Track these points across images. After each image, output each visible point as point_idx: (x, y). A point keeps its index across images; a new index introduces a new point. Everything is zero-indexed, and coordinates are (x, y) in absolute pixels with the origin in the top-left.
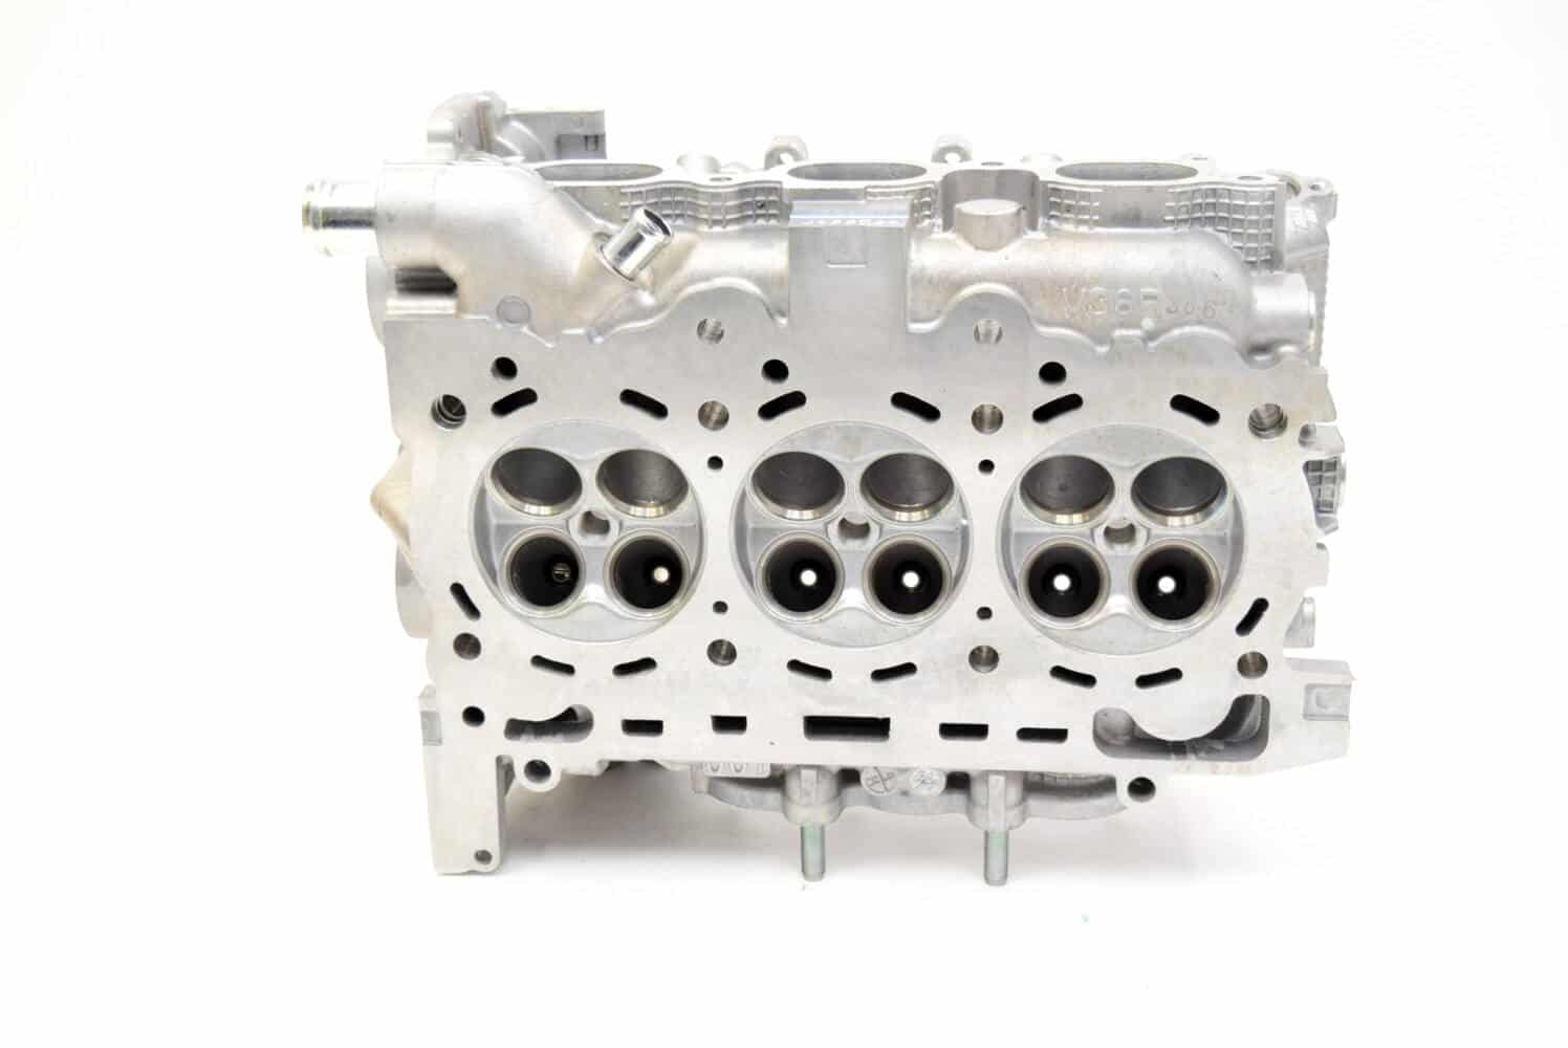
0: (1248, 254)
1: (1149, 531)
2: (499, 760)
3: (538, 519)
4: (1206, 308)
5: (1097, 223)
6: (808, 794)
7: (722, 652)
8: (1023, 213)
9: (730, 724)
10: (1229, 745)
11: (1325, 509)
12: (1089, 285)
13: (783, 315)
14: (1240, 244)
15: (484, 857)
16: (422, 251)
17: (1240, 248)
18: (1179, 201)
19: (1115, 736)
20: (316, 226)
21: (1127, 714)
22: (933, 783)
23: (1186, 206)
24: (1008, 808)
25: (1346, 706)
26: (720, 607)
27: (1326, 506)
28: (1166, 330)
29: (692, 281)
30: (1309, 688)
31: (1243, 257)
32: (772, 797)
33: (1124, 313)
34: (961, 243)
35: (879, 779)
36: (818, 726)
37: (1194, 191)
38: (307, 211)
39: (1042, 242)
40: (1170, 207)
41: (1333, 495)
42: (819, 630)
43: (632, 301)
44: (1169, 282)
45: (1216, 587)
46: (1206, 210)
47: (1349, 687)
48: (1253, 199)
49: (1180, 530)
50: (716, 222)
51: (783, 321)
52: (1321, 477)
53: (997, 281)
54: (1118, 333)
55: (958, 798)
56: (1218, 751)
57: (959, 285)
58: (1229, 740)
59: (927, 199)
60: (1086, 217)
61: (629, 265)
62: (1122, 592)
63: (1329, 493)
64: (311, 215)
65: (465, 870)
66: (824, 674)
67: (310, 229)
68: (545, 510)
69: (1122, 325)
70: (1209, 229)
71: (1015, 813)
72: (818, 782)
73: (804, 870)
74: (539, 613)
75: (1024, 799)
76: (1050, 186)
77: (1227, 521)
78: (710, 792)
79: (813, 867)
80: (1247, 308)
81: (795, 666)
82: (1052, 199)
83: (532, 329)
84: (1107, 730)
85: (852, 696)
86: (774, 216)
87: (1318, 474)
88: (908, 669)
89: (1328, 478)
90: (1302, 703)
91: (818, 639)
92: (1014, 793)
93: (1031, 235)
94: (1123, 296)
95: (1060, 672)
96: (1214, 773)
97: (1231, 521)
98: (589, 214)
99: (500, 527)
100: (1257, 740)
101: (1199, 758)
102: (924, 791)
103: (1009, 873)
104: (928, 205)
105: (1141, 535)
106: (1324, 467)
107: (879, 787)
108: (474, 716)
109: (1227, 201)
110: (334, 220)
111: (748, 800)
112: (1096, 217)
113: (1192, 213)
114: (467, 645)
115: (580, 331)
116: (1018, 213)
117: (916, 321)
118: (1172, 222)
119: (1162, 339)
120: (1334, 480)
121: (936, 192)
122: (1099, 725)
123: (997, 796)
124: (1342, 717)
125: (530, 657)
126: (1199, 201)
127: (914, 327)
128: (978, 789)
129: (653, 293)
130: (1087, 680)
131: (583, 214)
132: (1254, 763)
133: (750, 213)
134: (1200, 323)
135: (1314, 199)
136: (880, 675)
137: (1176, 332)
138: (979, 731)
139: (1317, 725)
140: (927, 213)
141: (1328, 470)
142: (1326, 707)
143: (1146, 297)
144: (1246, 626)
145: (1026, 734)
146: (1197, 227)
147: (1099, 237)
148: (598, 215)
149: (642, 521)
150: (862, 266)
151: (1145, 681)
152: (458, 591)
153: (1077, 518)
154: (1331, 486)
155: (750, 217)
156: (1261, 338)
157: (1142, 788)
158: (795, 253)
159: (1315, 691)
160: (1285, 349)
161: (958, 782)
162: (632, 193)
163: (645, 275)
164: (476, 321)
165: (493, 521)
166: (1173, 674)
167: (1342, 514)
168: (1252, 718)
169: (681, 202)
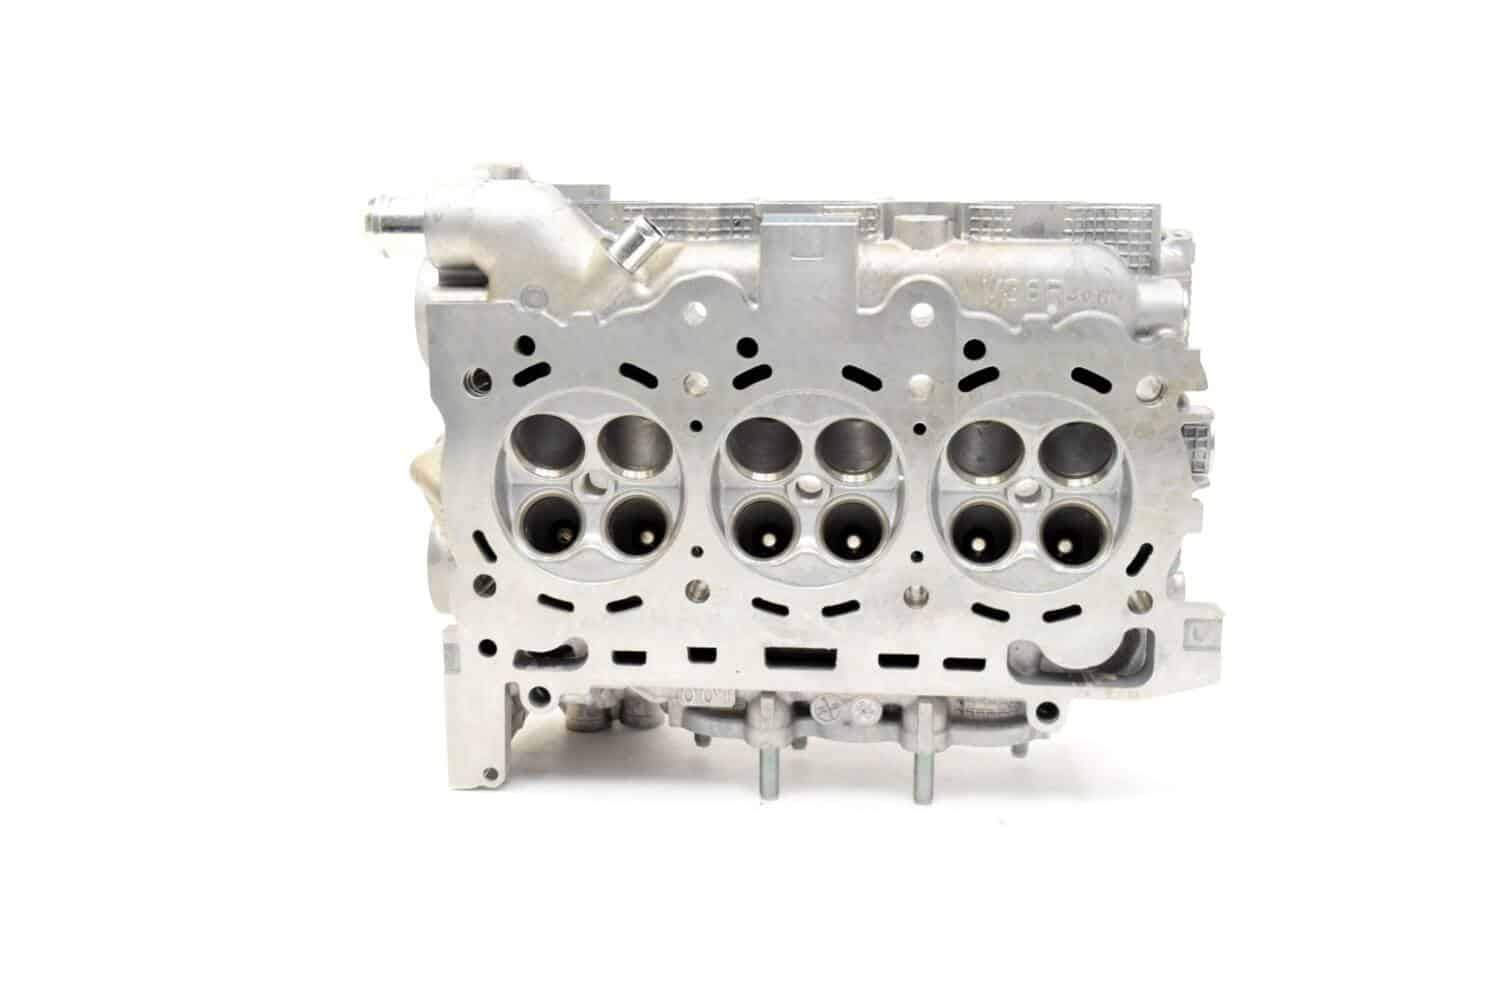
0: (1131, 262)
1: (1053, 490)
2: (508, 687)
3: (547, 481)
4: (1099, 296)
5: (1009, 235)
6: (765, 720)
7: (697, 592)
8: (950, 223)
9: (703, 655)
10: (1121, 677)
11: (1199, 470)
12: (1004, 277)
13: (754, 300)
14: (1126, 253)
15: (492, 774)
16: (462, 251)
17: (1125, 256)
18: (1075, 217)
19: (1024, 668)
20: (376, 230)
21: (1035, 646)
22: (872, 712)
23: (1081, 222)
24: (936, 733)
25: (1218, 637)
26: (697, 552)
27: (1199, 467)
28: (1066, 315)
29: (681, 273)
30: (1188, 622)
31: (1127, 263)
32: (736, 727)
33: (1033, 300)
34: (902, 246)
35: (826, 708)
36: (777, 657)
37: (1088, 211)
38: (369, 219)
39: (964, 246)
40: (1068, 222)
41: (1204, 457)
42: (779, 572)
43: (630, 291)
44: (1069, 276)
45: (1108, 536)
46: (1097, 227)
47: (1220, 621)
48: (1135, 215)
49: (1079, 490)
50: (701, 234)
51: (755, 306)
52: (1194, 442)
53: (929, 274)
54: (1028, 316)
55: (892, 729)
56: (1111, 681)
57: (897, 278)
58: (1120, 673)
59: (872, 218)
60: (1001, 230)
61: (629, 263)
62: (1031, 539)
63: (1201, 455)
64: (372, 222)
65: (474, 786)
66: (782, 610)
67: (371, 234)
68: (553, 473)
69: (1031, 311)
70: (1100, 242)
71: (940, 738)
72: (775, 710)
73: (761, 791)
74: (546, 558)
75: (946, 729)
76: (972, 207)
77: (1116, 481)
78: (683, 726)
79: (769, 788)
80: (1133, 296)
81: (759, 603)
82: (973, 218)
83: (549, 312)
84: (1018, 663)
85: (805, 630)
86: (747, 232)
87: (1192, 439)
88: (852, 606)
89: (1201, 442)
90: (1181, 638)
91: (780, 580)
92: (940, 722)
93: (955, 241)
94: (1033, 285)
95: (979, 609)
96: (1108, 698)
97: (1120, 482)
98: (599, 227)
99: (515, 485)
100: (1144, 671)
101: (1094, 684)
102: (863, 720)
103: (935, 790)
104: (872, 223)
105: (1047, 494)
106: (1197, 434)
107: (825, 716)
108: (488, 648)
109: (1113, 219)
110: (391, 226)
111: (716, 729)
112: (1009, 230)
113: (1086, 228)
114: (485, 586)
115: (588, 313)
116: (946, 222)
117: (862, 306)
118: (1070, 234)
119: (1064, 321)
120: (1205, 444)
121: (879, 211)
122: (1012, 658)
123: (925, 722)
124: (1215, 648)
125: (537, 596)
126: (1092, 219)
127: (861, 311)
128: (909, 719)
129: (648, 285)
130: (1002, 616)
131: (593, 227)
132: (1141, 689)
133: (729, 229)
134: (1094, 308)
135: (1177, 243)
136: (829, 612)
137: (1076, 316)
138: (910, 661)
139: (1194, 655)
140: (872, 229)
141: (1200, 436)
142: (1201, 641)
143: (1052, 286)
144: (1134, 568)
145: (951, 664)
146: (1090, 240)
147: (1010, 244)
148: (605, 228)
149: (634, 483)
150: (819, 259)
151: (1051, 617)
152: (479, 537)
153: (994, 480)
154: (1203, 449)
155: (727, 232)
156: (1144, 323)
157: (1048, 712)
158: (765, 251)
159: (1192, 626)
160: (1164, 332)
161: (893, 714)
162: (634, 210)
163: (640, 273)
164: (504, 305)
165: (511, 480)
166: (1074, 611)
167: (1212, 475)
168: (1140, 654)
169: (672, 220)
